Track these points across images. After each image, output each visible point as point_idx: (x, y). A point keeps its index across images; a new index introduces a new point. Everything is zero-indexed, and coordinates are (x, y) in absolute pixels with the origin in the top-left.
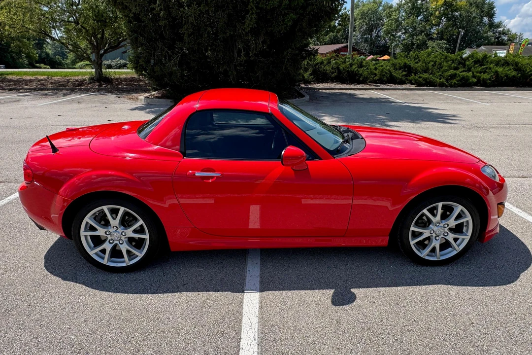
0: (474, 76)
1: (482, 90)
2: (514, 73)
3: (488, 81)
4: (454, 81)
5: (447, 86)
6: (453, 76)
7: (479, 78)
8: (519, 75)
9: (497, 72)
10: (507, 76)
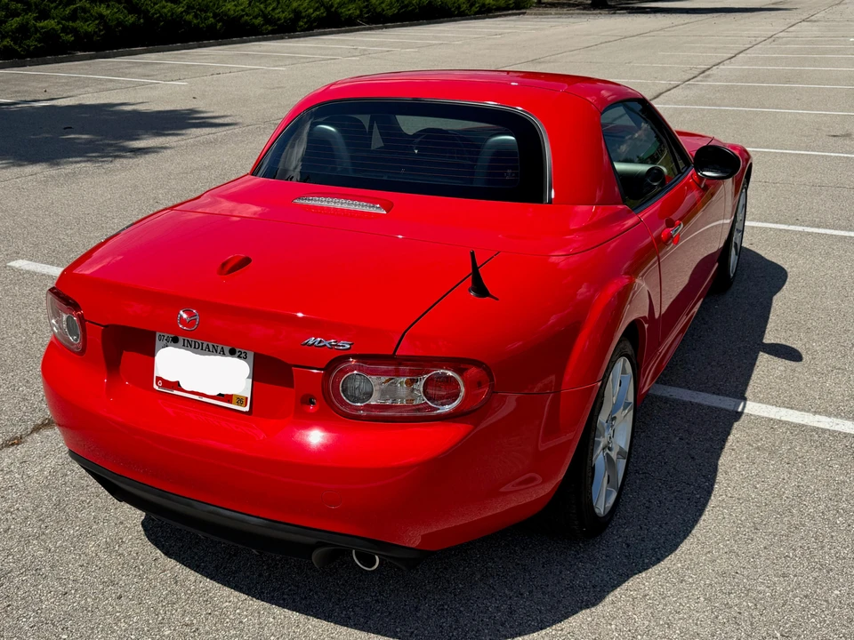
0: (65, 29)
1: (91, 58)
2: (131, 19)
3: (95, 38)
4: (32, 43)
5: (23, 57)
6: (24, 30)
7: (74, 31)
8: (142, 21)
9: (101, 16)
10: (120, 23)
